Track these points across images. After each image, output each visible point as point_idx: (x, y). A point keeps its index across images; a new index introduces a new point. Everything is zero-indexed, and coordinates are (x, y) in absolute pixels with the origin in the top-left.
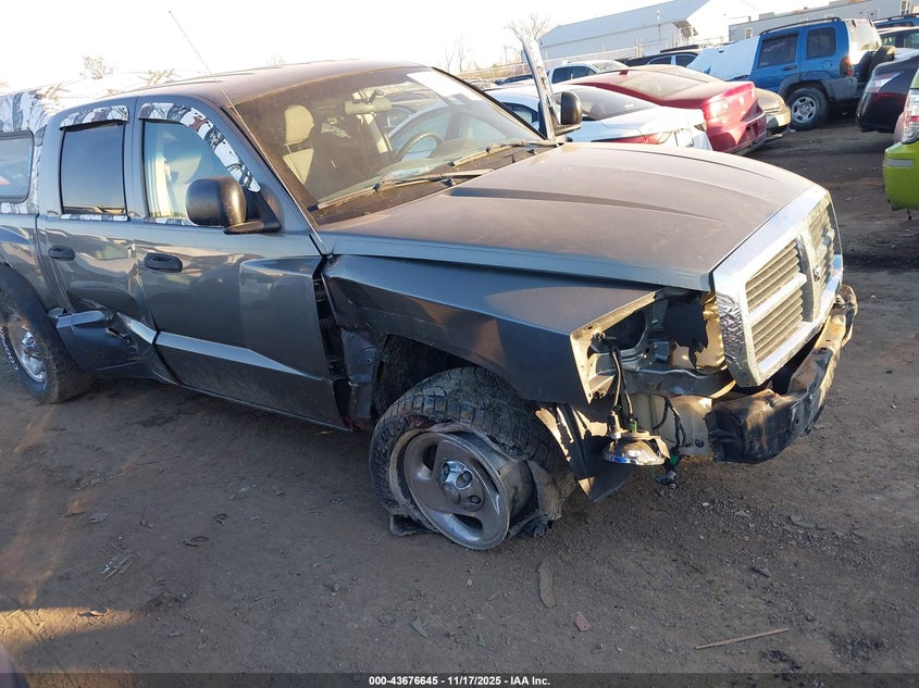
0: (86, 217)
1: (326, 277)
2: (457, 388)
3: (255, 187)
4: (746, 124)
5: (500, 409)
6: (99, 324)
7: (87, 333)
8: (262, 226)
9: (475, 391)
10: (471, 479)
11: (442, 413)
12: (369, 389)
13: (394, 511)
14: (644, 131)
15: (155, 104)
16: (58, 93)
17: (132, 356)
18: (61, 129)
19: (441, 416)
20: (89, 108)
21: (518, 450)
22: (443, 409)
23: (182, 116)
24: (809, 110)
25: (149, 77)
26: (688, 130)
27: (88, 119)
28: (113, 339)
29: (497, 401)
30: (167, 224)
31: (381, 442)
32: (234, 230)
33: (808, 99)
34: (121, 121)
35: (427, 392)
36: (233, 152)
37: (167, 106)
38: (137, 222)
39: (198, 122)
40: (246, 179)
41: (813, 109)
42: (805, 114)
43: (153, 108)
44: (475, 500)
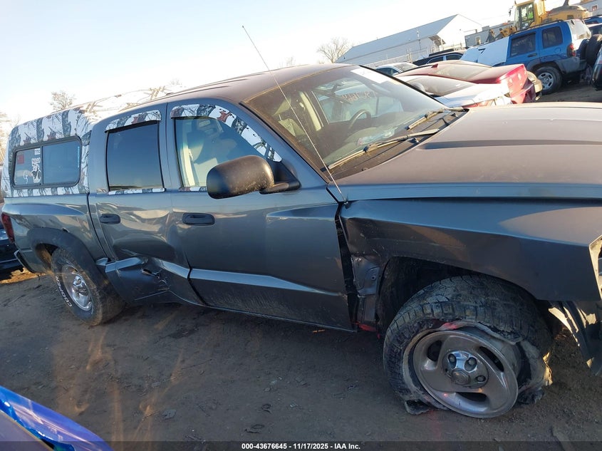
0: (129, 191)
1: (342, 219)
2: (456, 293)
3: (277, 158)
4: (525, 91)
5: (494, 304)
6: (137, 267)
7: (128, 274)
8: (287, 186)
9: (471, 293)
10: (476, 363)
11: (450, 314)
12: (374, 299)
13: (407, 398)
14: (476, 101)
15: (184, 106)
16: (95, 108)
17: (162, 287)
18: (106, 132)
19: (451, 317)
20: (128, 114)
21: (514, 334)
22: (451, 311)
23: (210, 112)
24: (548, 81)
25: (151, 92)
26: (502, 97)
27: (129, 122)
28: (147, 277)
29: (490, 298)
30: (200, 191)
31: (397, 344)
32: (269, 191)
33: (547, 74)
34: (156, 121)
35: (431, 300)
36: (256, 134)
37: (195, 107)
38: (171, 191)
39: (224, 116)
40: (270, 154)
41: (551, 80)
42: (546, 83)
43: (183, 109)
44: (481, 379)
